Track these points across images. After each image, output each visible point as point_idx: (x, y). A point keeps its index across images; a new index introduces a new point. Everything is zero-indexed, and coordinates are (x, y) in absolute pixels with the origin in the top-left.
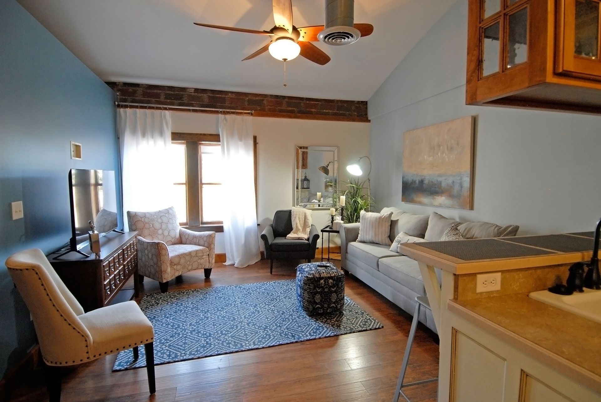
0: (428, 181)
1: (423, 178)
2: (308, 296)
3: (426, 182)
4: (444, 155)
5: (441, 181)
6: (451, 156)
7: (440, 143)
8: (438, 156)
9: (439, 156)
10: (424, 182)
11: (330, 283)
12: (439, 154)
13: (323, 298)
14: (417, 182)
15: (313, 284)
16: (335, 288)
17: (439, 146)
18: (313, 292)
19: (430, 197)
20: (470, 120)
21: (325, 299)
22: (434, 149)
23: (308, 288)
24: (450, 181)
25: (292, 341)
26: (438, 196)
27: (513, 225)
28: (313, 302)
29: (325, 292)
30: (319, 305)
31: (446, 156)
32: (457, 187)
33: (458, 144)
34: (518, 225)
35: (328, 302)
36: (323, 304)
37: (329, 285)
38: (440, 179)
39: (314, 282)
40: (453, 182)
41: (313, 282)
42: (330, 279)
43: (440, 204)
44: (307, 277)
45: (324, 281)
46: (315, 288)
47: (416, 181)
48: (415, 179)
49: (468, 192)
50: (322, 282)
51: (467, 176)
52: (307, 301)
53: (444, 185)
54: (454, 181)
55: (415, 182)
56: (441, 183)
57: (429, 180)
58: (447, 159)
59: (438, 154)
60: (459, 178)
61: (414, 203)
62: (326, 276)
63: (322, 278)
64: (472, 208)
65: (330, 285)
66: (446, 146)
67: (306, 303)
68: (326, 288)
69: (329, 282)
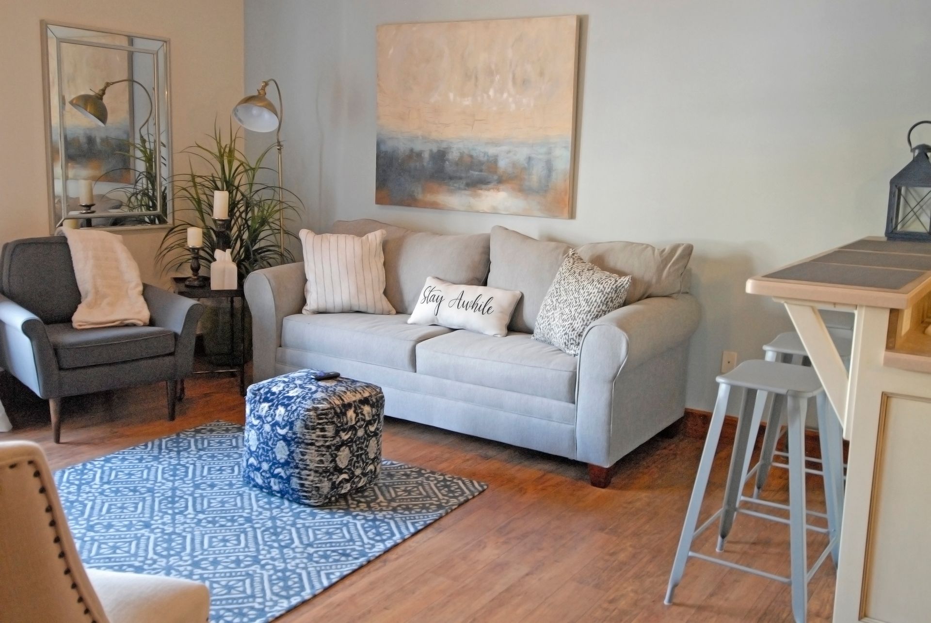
0: (458, 154)
1: (444, 145)
2: (318, 459)
3: (454, 155)
4: (505, 95)
5: (497, 156)
6: (525, 101)
7: (493, 67)
8: (489, 96)
9: (492, 97)
10: (447, 157)
11: (366, 415)
12: (491, 93)
13: (353, 455)
14: (426, 155)
15: (333, 423)
16: (375, 425)
17: (490, 73)
18: (334, 445)
19: (467, 192)
20: (573, 23)
21: (357, 456)
22: (476, 78)
23: (318, 436)
24: (521, 155)
25: (359, 564)
26: (489, 190)
27: (683, 244)
28: (332, 470)
29: (359, 438)
30: (345, 473)
31: (511, 100)
32: (537, 172)
33: (542, 74)
34: (691, 243)
35: (363, 462)
36: (354, 468)
37: (364, 420)
38: (492, 151)
39: (335, 420)
40: (530, 159)
41: (332, 418)
42: (364, 406)
43: (494, 208)
44: (316, 409)
45: (355, 412)
46: (337, 433)
47: (421, 154)
48: (418, 147)
49: (565, 181)
50: (351, 416)
51: (565, 147)
52: (316, 472)
53: (503, 164)
54: (533, 156)
55: (419, 155)
56: (495, 161)
57: (460, 153)
58: (513, 106)
59: (487, 92)
60: (544, 150)
61: (416, 206)
62: (354, 399)
63: (349, 406)
64: (572, 215)
65: (367, 418)
66: (511, 76)
67: (311, 478)
68: (360, 427)
69: (365, 412)
